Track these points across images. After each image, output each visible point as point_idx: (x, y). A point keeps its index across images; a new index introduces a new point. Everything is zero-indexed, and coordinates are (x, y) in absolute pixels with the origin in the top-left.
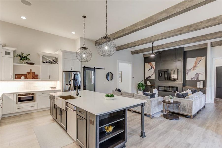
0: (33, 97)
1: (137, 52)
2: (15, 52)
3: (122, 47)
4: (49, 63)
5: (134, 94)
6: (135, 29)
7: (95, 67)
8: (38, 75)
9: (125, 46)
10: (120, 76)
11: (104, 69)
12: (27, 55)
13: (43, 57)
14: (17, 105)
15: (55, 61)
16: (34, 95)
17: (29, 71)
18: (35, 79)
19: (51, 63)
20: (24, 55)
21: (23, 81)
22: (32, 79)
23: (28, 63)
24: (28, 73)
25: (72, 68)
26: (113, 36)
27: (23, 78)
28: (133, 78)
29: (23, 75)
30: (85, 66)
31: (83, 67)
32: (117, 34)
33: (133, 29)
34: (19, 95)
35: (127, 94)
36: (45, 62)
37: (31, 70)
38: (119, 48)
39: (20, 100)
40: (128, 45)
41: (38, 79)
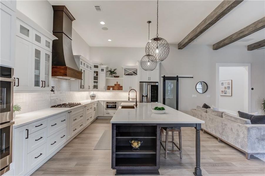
0: (116, 105)
1: (260, 45)
2: (107, 68)
3: (222, 43)
4: (130, 75)
5: (223, 114)
6: (220, 13)
7: (177, 76)
8: (122, 87)
9: (226, 41)
10: (229, 87)
11: (193, 77)
12: (115, 70)
13: (125, 70)
14: (106, 111)
15: (135, 73)
16: (117, 104)
17: (116, 83)
18: (120, 90)
19: (132, 75)
20: (112, 70)
21: (111, 91)
22: (118, 90)
23: (115, 77)
24: (115, 85)
25: (149, 78)
26: (195, 32)
27: (111, 89)
28: (252, 89)
29: (112, 87)
30: (164, 76)
31: (162, 77)
32: (199, 28)
33: (218, 13)
34: (107, 103)
35: (213, 113)
36: (126, 75)
37: (117, 82)
38: (218, 46)
39: (108, 107)
40: (231, 37)
41: (122, 90)
